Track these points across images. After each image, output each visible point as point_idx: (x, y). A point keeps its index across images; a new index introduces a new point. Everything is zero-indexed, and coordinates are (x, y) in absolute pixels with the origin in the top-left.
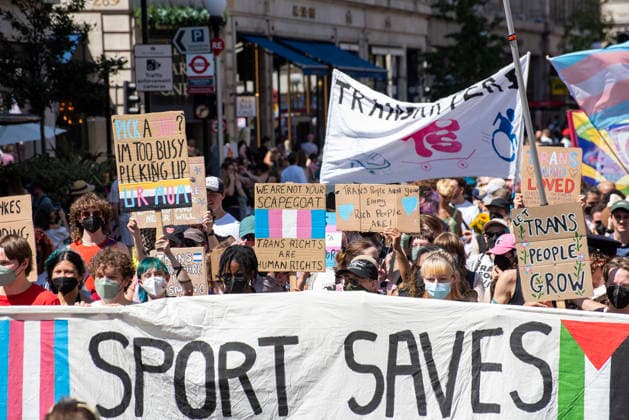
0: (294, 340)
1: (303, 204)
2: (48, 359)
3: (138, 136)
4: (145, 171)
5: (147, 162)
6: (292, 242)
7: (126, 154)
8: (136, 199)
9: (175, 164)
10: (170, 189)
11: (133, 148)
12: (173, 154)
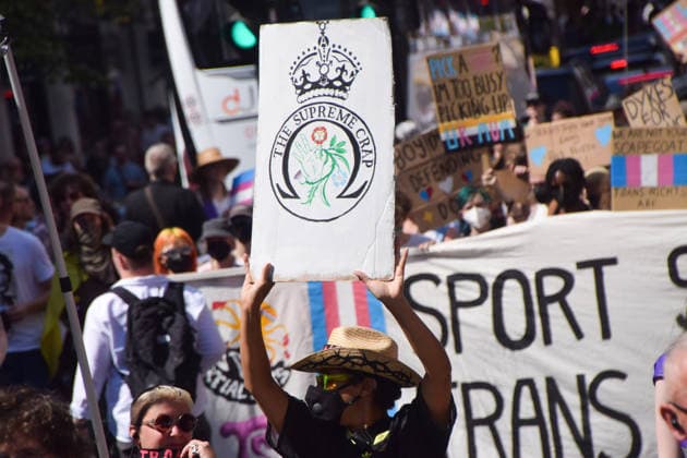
0: (613, 261)
1: (664, 148)
2: (362, 307)
3: (454, 73)
4: (465, 109)
5: (466, 99)
6: (652, 190)
7: (443, 93)
8: (459, 140)
9: (496, 99)
10: (493, 125)
11: (450, 87)
12: (492, 88)
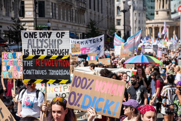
3: (74, 47)
6: (93, 61)
11: (73, 48)
